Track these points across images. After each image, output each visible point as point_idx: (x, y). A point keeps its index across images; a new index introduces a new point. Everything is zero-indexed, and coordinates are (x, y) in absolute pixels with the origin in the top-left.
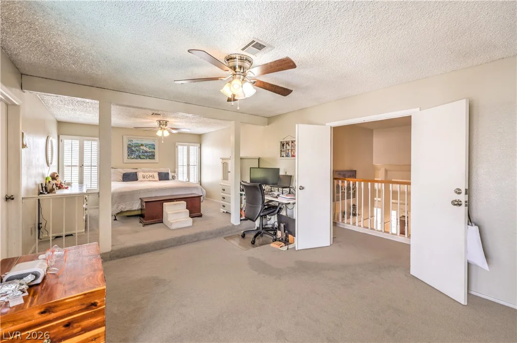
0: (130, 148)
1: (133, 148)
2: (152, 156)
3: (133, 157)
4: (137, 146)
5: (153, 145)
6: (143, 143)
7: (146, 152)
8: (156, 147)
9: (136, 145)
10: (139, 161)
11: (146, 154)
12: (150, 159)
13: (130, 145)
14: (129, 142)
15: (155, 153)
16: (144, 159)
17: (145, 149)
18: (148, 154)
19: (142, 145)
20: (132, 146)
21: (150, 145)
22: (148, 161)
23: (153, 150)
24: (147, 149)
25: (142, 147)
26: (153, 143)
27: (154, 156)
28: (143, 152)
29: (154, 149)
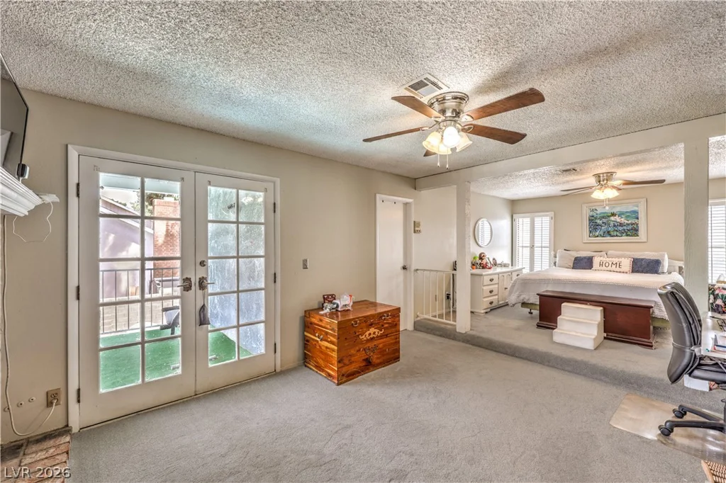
0: (592, 220)
1: (598, 221)
2: (634, 231)
3: (597, 234)
4: (603, 217)
5: (636, 212)
6: (616, 210)
7: (621, 225)
8: (642, 215)
9: (602, 215)
10: (608, 239)
11: (621, 228)
12: (627, 235)
13: (593, 216)
14: (591, 214)
15: (639, 225)
16: (617, 236)
17: (618, 220)
18: (625, 228)
19: (613, 215)
20: (596, 218)
21: (627, 212)
22: (625, 239)
23: (636, 221)
24: (623, 220)
25: (612, 218)
26: (636, 209)
27: (637, 230)
28: (614, 226)
29: (638, 218)
